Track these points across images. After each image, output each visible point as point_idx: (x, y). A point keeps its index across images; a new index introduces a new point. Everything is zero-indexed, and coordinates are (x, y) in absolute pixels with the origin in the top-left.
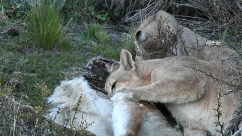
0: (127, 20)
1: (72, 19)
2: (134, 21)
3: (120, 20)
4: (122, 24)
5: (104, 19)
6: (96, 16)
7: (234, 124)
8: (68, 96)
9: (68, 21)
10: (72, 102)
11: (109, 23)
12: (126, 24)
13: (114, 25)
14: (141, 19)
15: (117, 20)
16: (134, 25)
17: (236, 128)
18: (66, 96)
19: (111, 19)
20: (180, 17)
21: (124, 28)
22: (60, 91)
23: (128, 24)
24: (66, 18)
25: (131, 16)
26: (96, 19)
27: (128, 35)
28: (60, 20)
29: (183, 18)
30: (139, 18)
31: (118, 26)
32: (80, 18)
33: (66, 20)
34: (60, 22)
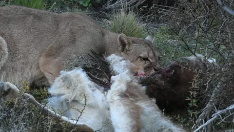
0: (108, 7)
1: (55, 3)
2: (115, 8)
3: (102, 7)
4: (104, 11)
5: (86, 5)
6: (78, 2)
7: (207, 113)
8: (68, 88)
9: (51, 5)
10: (71, 94)
11: (91, 9)
12: (107, 11)
13: (96, 11)
14: (122, 6)
15: (99, 7)
16: (115, 12)
17: (208, 117)
18: (66, 88)
19: (93, 6)
20: (159, 7)
21: (105, 14)
22: (60, 82)
23: (109, 11)
24: (50, 2)
25: (112, 4)
26: (78, 4)
27: (109, 22)
28: (44, 3)
29: (162, 8)
30: (120, 6)
31: (99, 12)
32: (63, 4)
33: (50, 4)
34: (43, 6)
